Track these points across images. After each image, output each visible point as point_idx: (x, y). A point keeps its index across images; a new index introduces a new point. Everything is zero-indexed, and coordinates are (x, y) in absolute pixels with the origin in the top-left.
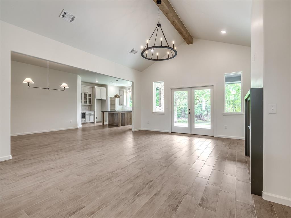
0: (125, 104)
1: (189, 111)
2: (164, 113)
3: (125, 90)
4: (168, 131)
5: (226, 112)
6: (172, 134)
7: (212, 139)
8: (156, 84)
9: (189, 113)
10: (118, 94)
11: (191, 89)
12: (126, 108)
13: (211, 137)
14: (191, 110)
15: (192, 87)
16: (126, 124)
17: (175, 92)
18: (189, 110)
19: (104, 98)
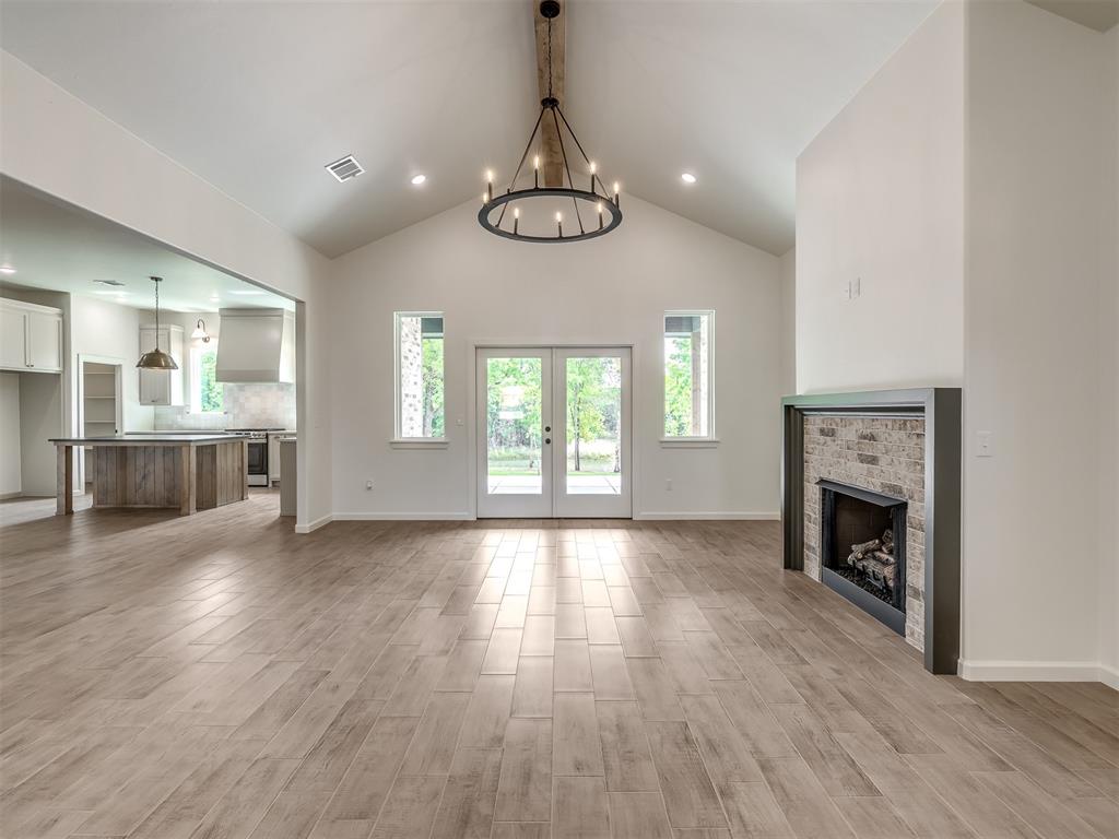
0: (177, 398)
1: (548, 435)
2: (446, 443)
3: (174, 329)
4: (466, 513)
5: (667, 435)
6: (477, 528)
7: (628, 528)
8: (403, 319)
9: (548, 441)
10: (162, 351)
11: (554, 353)
12: (179, 417)
13: (626, 522)
14: (554, 429)
15: (557, 347)
16: (218, 499)
17: (489, 361)
18: (548, 429)
19: (50, 365)
